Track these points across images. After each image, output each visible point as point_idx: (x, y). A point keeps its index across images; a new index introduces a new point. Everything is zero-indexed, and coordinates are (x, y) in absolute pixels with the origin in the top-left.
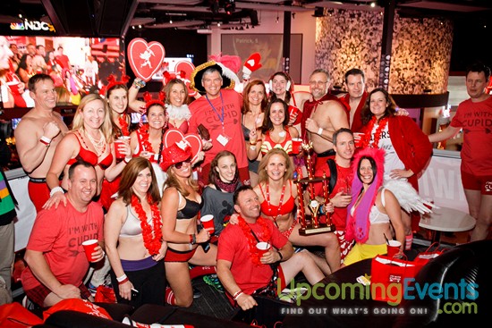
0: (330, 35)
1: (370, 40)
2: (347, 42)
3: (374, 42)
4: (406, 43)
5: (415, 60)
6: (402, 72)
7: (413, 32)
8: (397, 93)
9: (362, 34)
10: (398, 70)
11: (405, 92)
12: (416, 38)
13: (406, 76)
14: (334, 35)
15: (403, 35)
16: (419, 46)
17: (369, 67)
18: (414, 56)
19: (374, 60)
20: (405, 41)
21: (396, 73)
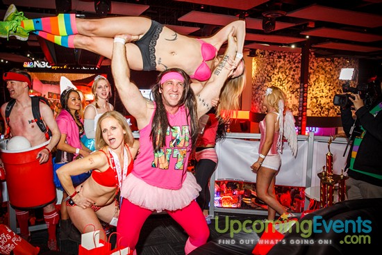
0: (262, 72)
1: (293, 75)
2: (276, 77)
3: (296, 77)
4: (322, 77)
5: (329, 90)
6: (319, 99)
7: (327, 69)
8: (316, 115)
9: (287, 71)
10: (316, 98)
11: (323, 115)
12: (329, 73)
13: (322, 103)
14: (266, 72)
15: (319, 71)
16: (332, 79)
17: (293, 96)
18: (328, 87)
19: (297, 90)
20: (321, 76)
21: (315, 100)
